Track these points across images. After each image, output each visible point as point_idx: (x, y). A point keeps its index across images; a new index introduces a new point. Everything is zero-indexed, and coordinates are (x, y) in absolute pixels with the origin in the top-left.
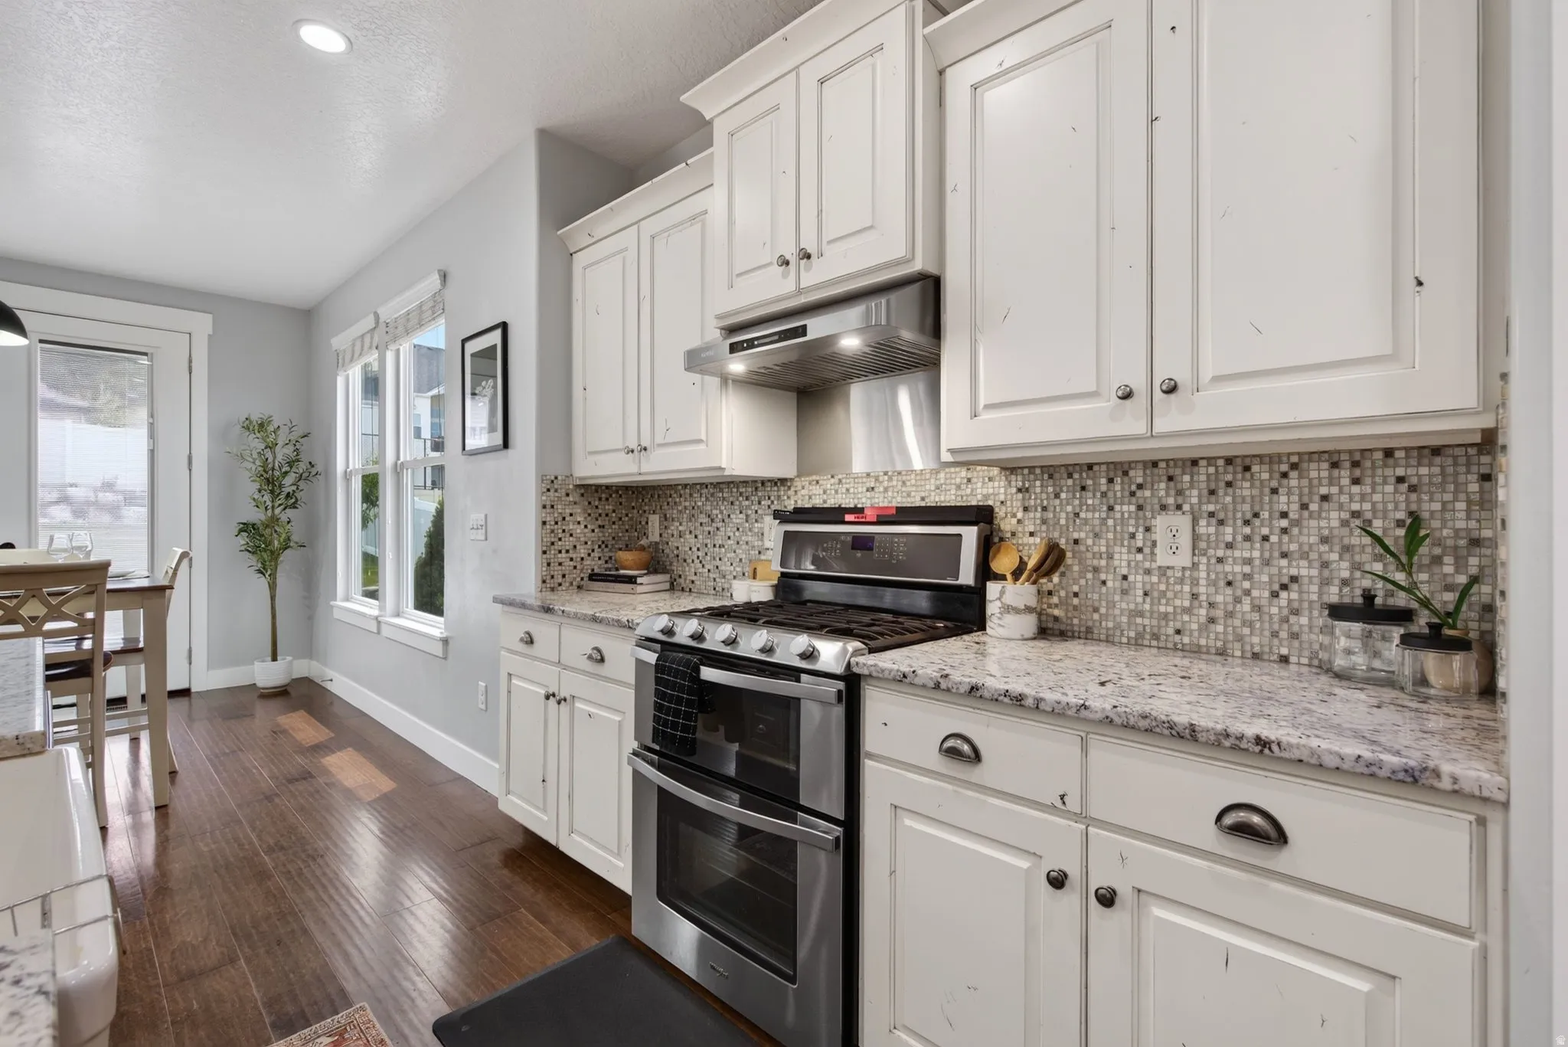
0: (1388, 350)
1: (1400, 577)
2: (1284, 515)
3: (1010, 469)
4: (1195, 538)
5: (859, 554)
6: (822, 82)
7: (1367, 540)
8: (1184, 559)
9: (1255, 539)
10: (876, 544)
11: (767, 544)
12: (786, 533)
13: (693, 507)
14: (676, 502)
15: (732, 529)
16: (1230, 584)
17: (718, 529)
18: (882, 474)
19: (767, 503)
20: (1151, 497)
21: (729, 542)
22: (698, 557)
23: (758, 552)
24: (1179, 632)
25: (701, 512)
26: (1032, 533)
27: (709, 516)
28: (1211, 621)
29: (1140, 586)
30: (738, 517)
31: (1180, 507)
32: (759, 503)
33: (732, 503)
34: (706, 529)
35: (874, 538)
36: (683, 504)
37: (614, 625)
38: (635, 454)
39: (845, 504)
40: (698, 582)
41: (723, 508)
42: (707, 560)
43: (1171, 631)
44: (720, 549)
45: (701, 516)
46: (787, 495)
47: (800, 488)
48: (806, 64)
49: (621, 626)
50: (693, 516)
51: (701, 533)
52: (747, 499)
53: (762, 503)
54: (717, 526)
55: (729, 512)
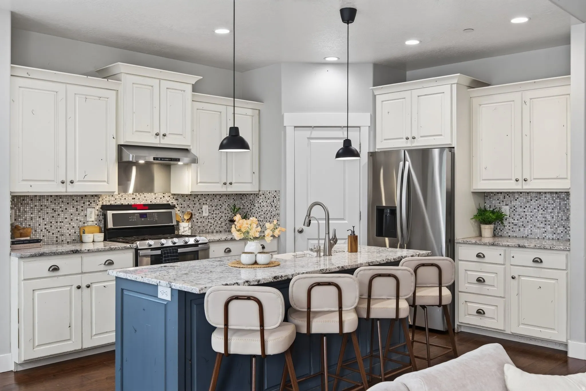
0: (251, 181)
2: (221, 205)
4: (209, 210)
5: (143, 219)
6: (167, 89)
8: (207, 214)
9: (217, 209)
10: (148, 216)
11: (88, 219)
12: (113, 214)
13: (42, 206)
14: (28, 203)
15: (68, 214)
16: (214, 218)
17: (59, 215)
18: (138, 194)
19: (88, 203)
20: (202, 201)
21: (66, 220)
22: (45, 228)
23: (83, 223)
24: (206, 229)
25: (47, 208)
26: (179, 211)
27: (53, 209)
28: (211, 226)
29: (200, 221)
30: (71, 209)
31: (206, 204)
32: (84, 203)
33: (68, 203)
34: (51, 215)
35: (146, 214)
36: (34, 204)
37: (122, 249)
38: (65, 184)
39: (124, 203)
40: (45, 240)
41: (62, 205)
42: (52, 229)
43: (205, 230)
44: (61, 223)
45: (47, 209)
46: (98, 200)
47: (104, 198)
48: (162, 80)
49: (126, 248)
50: (41, 209)
51: (47, 217)
52: (77, 201)
53: (85, 203)
54: (59, 213)
55: (66, 207)
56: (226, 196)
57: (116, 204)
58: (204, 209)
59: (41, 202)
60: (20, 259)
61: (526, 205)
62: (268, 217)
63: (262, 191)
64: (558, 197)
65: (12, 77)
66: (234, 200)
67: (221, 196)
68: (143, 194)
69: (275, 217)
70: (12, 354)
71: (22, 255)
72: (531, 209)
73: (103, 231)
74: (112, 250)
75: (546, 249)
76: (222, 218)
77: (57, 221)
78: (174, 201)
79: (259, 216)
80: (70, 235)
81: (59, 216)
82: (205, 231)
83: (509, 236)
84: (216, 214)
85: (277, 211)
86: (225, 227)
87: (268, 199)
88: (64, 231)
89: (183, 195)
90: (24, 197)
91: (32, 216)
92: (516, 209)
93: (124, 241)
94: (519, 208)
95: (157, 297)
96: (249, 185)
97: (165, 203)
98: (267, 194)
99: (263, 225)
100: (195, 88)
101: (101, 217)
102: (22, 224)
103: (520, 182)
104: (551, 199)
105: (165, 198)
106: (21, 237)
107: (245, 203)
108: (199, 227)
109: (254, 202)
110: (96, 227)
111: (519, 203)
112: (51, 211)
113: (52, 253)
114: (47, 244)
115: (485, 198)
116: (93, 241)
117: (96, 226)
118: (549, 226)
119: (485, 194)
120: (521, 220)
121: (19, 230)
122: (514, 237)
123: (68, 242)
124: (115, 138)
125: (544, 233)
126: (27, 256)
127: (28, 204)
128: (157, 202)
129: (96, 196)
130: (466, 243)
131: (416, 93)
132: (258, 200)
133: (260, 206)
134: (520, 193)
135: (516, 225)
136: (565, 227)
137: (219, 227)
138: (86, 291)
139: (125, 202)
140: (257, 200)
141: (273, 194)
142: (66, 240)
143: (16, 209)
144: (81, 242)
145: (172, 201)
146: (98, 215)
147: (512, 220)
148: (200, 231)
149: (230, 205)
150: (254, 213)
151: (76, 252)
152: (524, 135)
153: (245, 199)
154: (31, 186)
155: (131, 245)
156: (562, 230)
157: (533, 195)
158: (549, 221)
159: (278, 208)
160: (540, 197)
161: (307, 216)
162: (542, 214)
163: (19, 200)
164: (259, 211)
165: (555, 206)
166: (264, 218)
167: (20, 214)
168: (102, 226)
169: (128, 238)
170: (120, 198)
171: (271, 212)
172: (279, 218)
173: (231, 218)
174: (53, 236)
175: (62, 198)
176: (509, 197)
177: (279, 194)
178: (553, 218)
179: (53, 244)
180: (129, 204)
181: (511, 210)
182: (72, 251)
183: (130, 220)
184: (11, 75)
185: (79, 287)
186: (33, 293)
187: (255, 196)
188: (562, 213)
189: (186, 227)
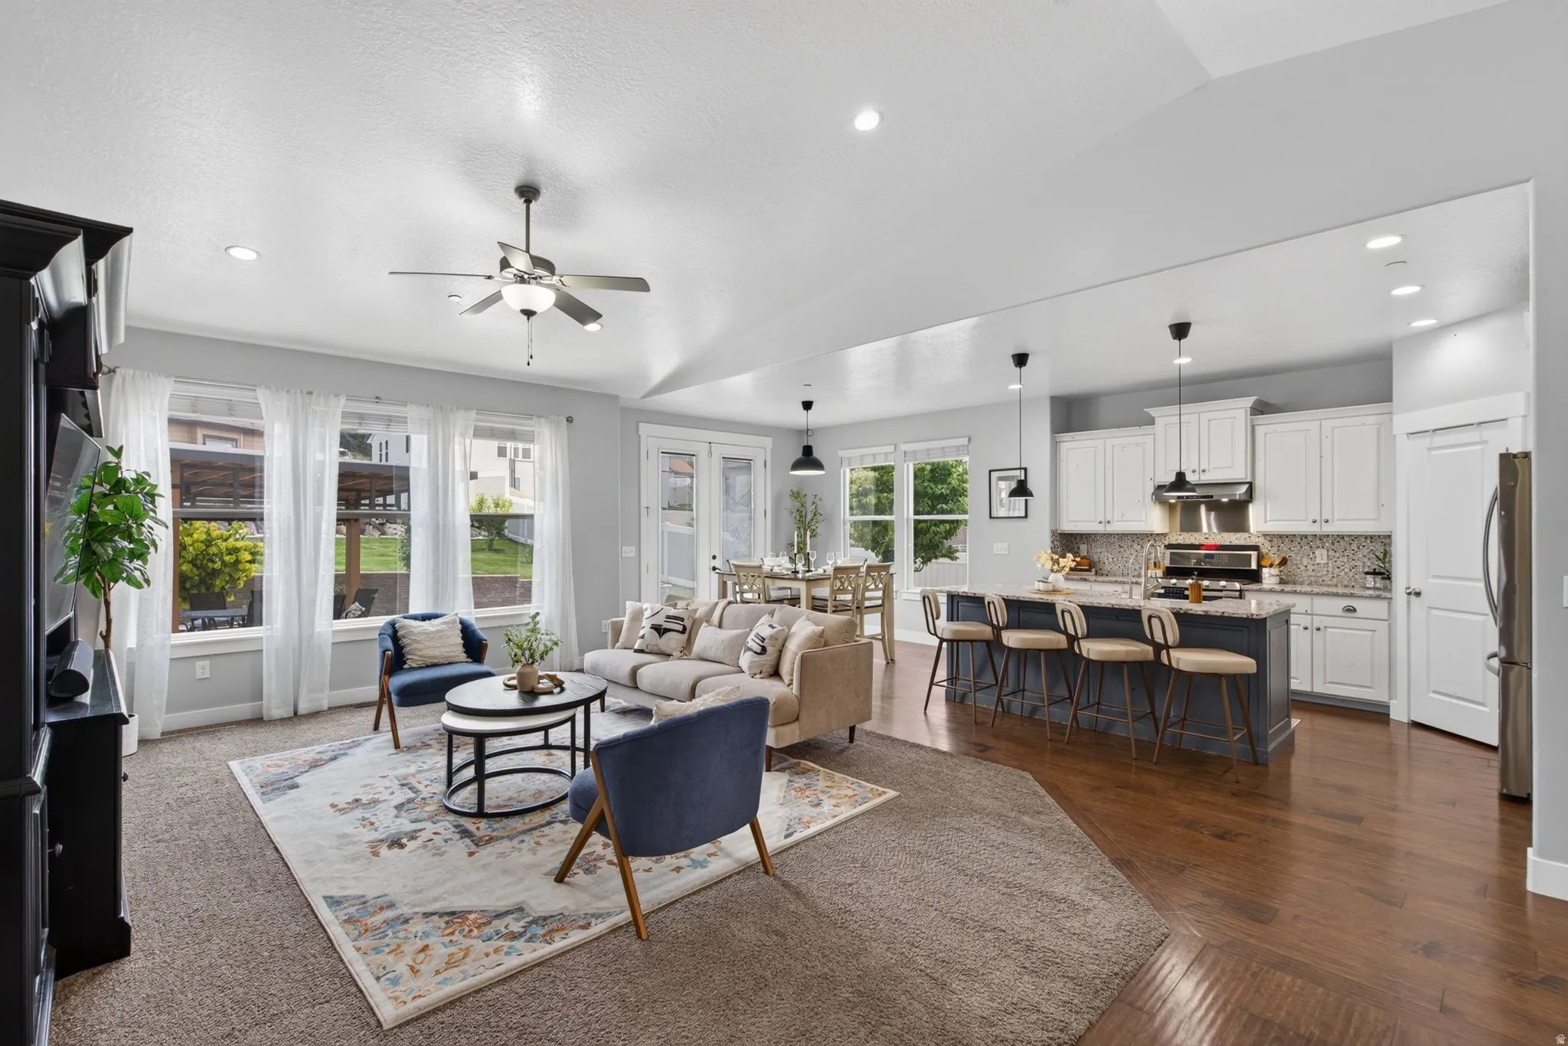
0: (1376, 518)
1: (1381, 565)
2: (1353, 550)
3: (1265, 535)
4: (1328, 556)
5: (1208, 560)
6: (1209, 420)
7: (1374, 556)
8: (1325, 561)
9: (1346, 556)
16: (1338, 567)
20: (1314, 544)
28: (1333, 577)
29: (1311, 569)
31: (1323, 547)
35: (1214, 555)
38: (1103, 524)
43: (1321, 581)
46: (1165, 539)
47: (1171, 536)
48: (1203, 413)
57: (1184, 543)
78: (1266, 543)
84: (1343, 562)
96: (1370, 522)
100: (1254, 411)
108: (1310, 576)
124: (1152, 479)
142: (1131, 574)
145: (1263, 543)
148: (1311, 582)
149: (1374, 550)
183: (1192, 560)
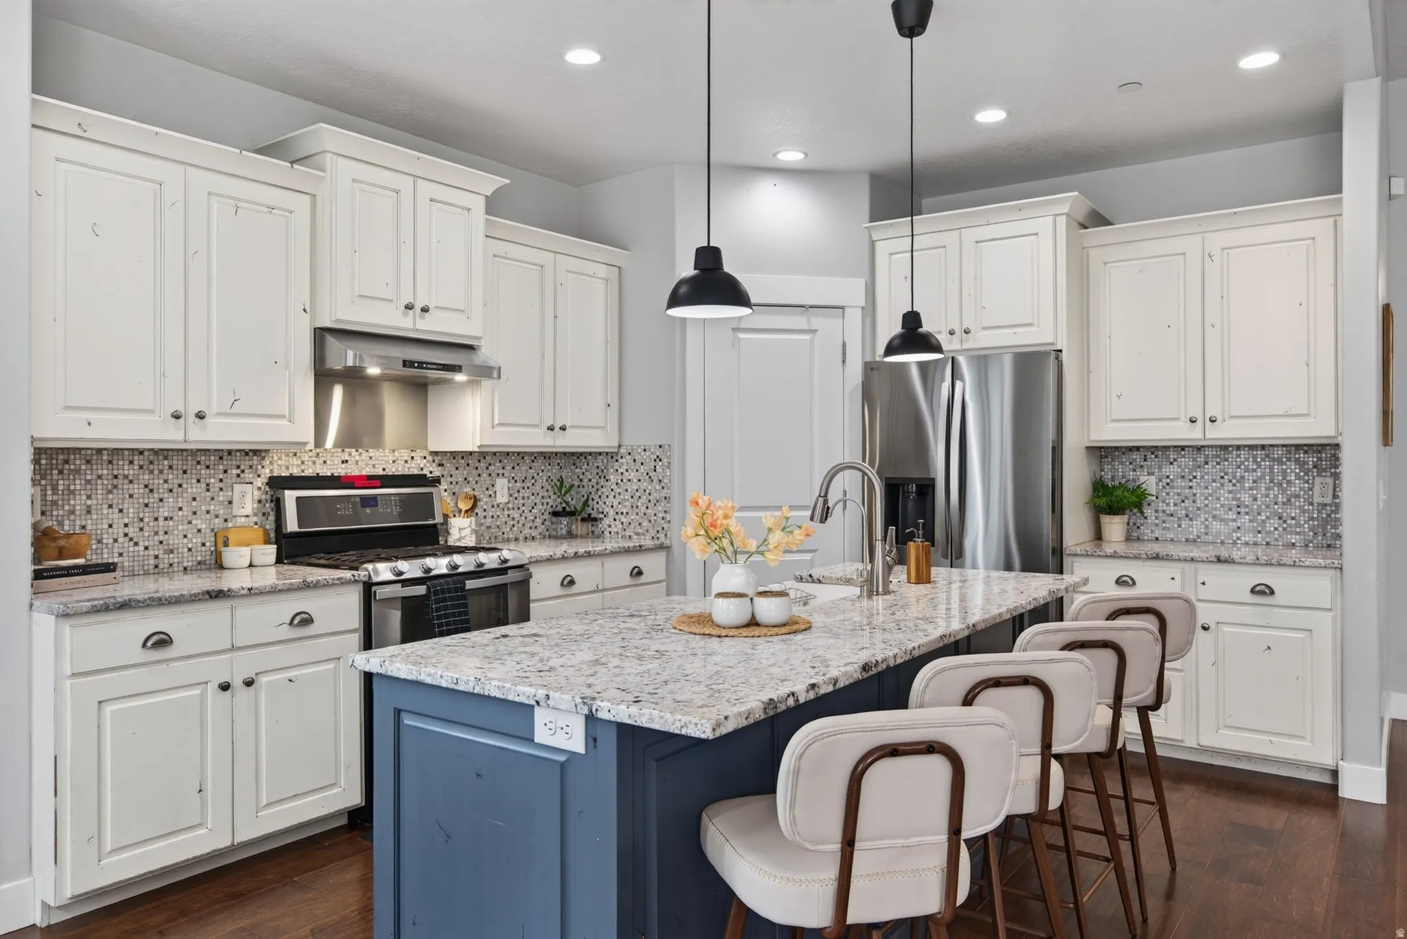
0: (604, 424)
4: (508, 488)
5: (368, 510)
6: (431, 200)
8: (505, 498)
9: (526, 488)
10: (380, 503)
11: (237, 510)
12: (298, 499)
13: (116, 477)
14: (80, 469)
15: (185, 500)
16: (519, 508)
17: (161, 500)
18: (354, 450)
19: (235, 472)
20: (494, 470)
21: (180, 513)
22: (126, 535)
23: (223, 520)
24: (503, 533)
25: (131, 482)
26: (446, 490)
27: (146, 486)
28: (514, 526)
29: (490, 514)
30: (194, 485)
31: (503, 475)
32: (225, 472)
33: (185, 472)
34: (141, 500)
35: (376, 498)
36: (95, 472)
37: (333, 584)
38: (182, 420)
39: (323, 473)
40: (126, 564)
41: (171, 477)
42: (143, 536)
43: (501, 533)
44: (167, 522)
45: (131, 486)
46: (261, 464)
47: (275, 458)
48: (421, 180)
49: (343, 582)
50: (115, 487)
51: (131, 505)
52: (208, 467)
53: (229, 471)
54: (161, 496)
55: (180, 482)
56: (545, 458)
57: (303, 474)
58: (498, 487)
59: (115, 467)
60: (62, 621)
61: (1194, 474)
62: (642, 504)
63: (625, 447)
64: (1267, 456)
65: (36, 131)
66: (561, 468)
67: (533, 458)
68: (367, 451)
69: (660, 505)
70: (34, 879)
71: (68, 608)
72: (1205, 482)
73: (274, 540)
74: (309, 586)
75: (1283, 565)
76: (535, 507)
77: (156, 515)
78: (435, 469)
79: (619, 503)
80: (190, 550)
81: (161, 504)
82: (500, 538)
83: (1157, 539)
84: (523, 498)
85: (665, 491)
86: (543, 526)
87: (642, 464)
88: (174, 540)
89: (454, 455)
90: (69, 455)
91: (89, 502)
92: (1173, 482)
93: (330, 562)
94: (1179, 481)
95: (533, 740)
96: (599, 432)
97: (416, 473)
98: (640, 454)
99: (630, 523)
100: (493, 205)
101: (268, 505)
102: (61, 524)
103: (1200, 423)
104: (1251, 460)
105: (415, 462)
106: (61, 558)
107: (583, 473)
108: (489, 527)
109: (605, 471)
110: (256, 529)
111: (1179, 470)
112: (142, 491)
113: (154, 600)
114: (131, 573)
115: (1102, 460)
116: (251, 565)
117: (257, 526)
118: (1247, 517)
119: (1101, 452)
120: (1183, 504)
121: (55, 539)
122: (1166, 540)
123: (185, 569)
124: (308, 310)
125: (1234, 531)
126: (84, 611)
127: (78, 471)
128: (397, 470)
129: (257, 453)
130: (1092, 555)
131: (971, 235)
132: (616, 468)
133: (622, 480)
134: (1180, 449)
135: (1172, 515)
136: (1284, 519)
137: (531, 528)
138: (243, 694)
139: (325, 470)
140: (612, 467)
141: (652, 453)
142: (181, 565)
143: (46, 485)
144: (220, 566)
145: (431, 469)
146: (260, 502)
147: (1161, 506)
148: (490, 538)
149: (552, 478)
150: (607, 497)
151: (217, 595)
152: (1208, 326)
153: (584, 465)
154: (89, 424)
155: (355, 573)
156: (1276, 526)
157: (1210, 453)
158: (1247, 506)
159: (666, 484)
160: (1227, 456)
161: (820, 496)
162: (1230, 492)
163: (54, 462)
164: (619, 490)
165: (1259, 474)
166: (632, 507)
167: (55, 497)
168: (270, 525)
169: (337, 556)
170: (314, 459)
171: (650, 494)
172: (670, 507)
173: (554, 506)
174: (146, 553)
175: (170, 458)
176: (1156, 457)
177: (668, 453)
178: (1255, 499)
179: (146, 573)
180: (335, 475)
181: (1161, 484)
182: (208, 592)
183: (339, 513)
184: (34, 126)
185: (225, 687)
186: (99, 710)
187: (610, 457)
188: (1276, 489)
189: (464, 529)
